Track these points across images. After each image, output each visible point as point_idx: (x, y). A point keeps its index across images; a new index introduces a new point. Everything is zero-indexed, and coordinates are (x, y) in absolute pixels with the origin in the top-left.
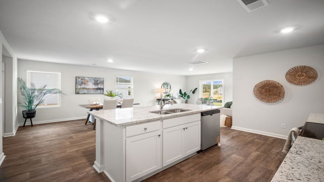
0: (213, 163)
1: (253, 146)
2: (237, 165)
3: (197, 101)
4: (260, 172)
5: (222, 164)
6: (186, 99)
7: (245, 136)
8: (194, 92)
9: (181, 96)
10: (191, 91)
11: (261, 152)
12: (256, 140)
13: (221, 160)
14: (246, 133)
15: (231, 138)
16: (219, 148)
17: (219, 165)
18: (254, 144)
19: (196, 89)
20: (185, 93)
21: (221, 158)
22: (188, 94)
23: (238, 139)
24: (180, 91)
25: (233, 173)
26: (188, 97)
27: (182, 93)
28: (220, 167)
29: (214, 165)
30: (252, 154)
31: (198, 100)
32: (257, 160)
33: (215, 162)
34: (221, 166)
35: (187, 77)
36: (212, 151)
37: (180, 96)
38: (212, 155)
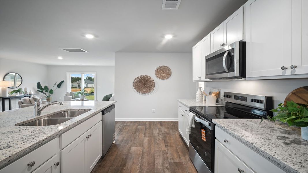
0: (120, 166)
1: (140, 133)
2: (141, 157)
3: (64, 97)
4: (159, 156)
5: (129, 164)
6: (47, 95)
7: (129, 125)
8: (59, 86)
9: (41, 91)
10: (56, 84)
11: (149, 137)
12: (139, 127)
13: (125, 159)
14: (128, 122)
15: (119, 130)
16: (115, 145)
17: (127, 165)
18: (140, 131)
20: (46, 87)
21: (124, 156)
22: (50, 88)
23: (125, 130)
24: (39, 84)
25: (143, 168)
26: (51, 92)
27: (41, 87)
28: (129, 168)
29: (122, 169)
30: (144, 142)
31: (66, 95)
32: (150, 145)
33: (121, 165)
34: (129, 166)
35: (49, 67)
36: (110, 153)
37: (38, 91)
38: (114, 157)
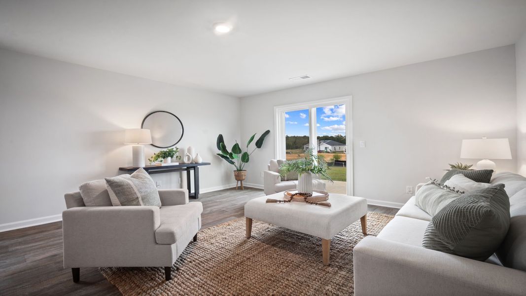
6: (236, 164)
9: (223, 156)
10: (253, 138)
19: (268, 132)
20: (235, 147)
22: (244, 149)
24: (220, 139)
26: (245, 158)
27: (224, 146)
37: (219, 154)
